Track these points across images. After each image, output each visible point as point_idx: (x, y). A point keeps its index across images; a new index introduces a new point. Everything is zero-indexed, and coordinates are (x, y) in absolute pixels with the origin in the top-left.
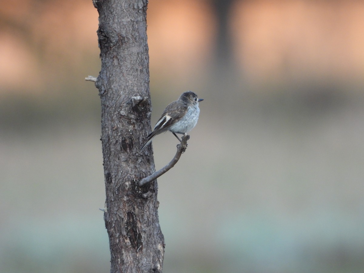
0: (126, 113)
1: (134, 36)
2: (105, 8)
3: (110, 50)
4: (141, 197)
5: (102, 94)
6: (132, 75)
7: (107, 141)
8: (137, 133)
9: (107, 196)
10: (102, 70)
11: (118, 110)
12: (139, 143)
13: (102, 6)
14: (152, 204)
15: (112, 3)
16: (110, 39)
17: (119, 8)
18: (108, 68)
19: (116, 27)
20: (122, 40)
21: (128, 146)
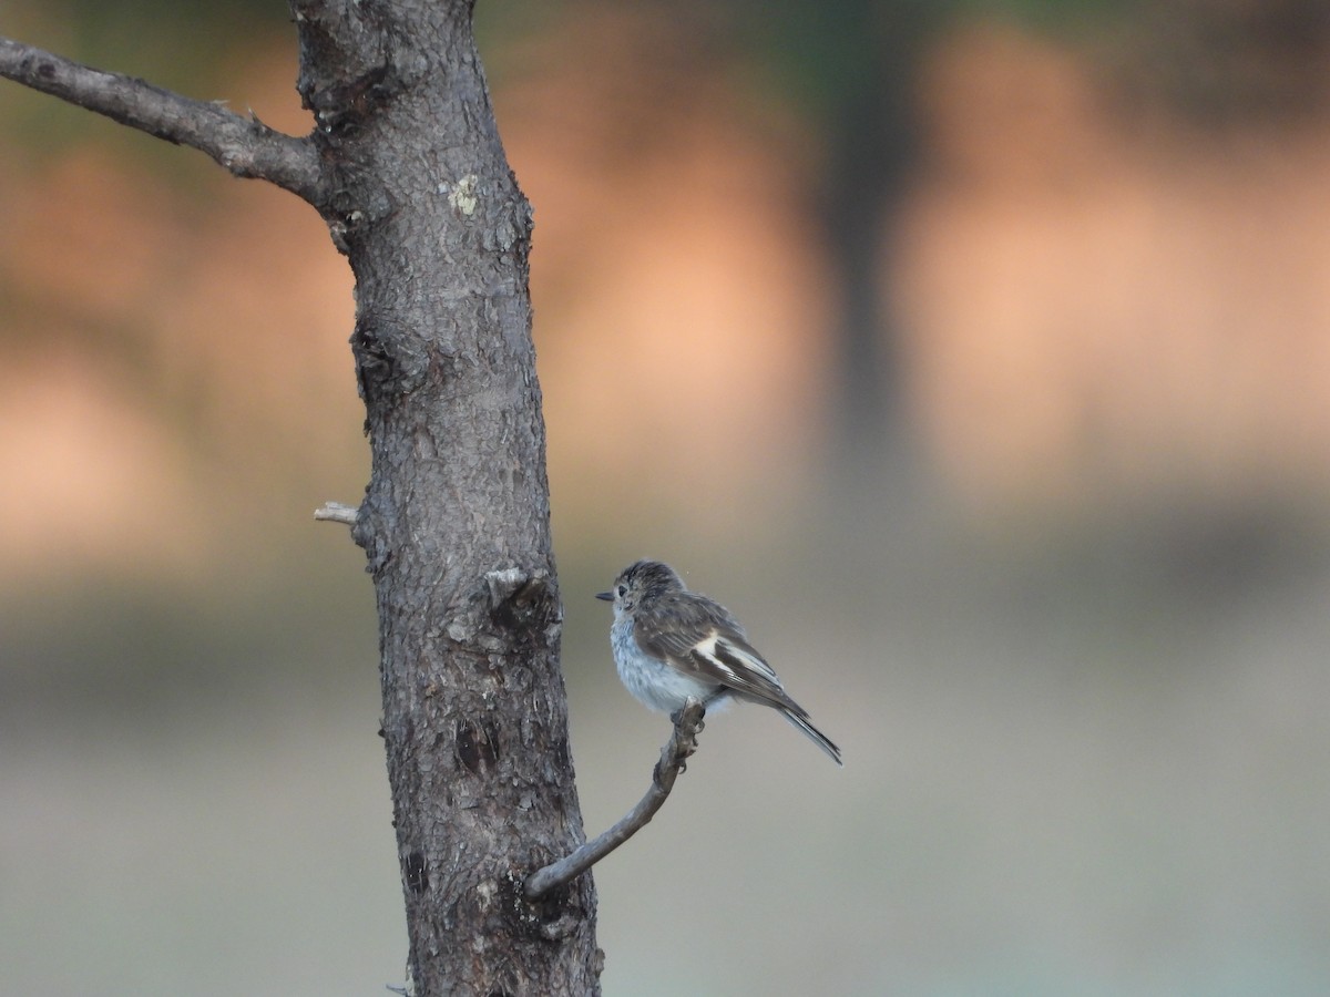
0: (468, 632)
1: (488, 352)
2: (377, 252)
3: (402, 403)
4: (535, 935)
5: (379, 566)
6: (483, 493)
7: (403, 739)
8: (513, 702)
9: (414, 938)
10: (374, 479)
11: (440, 621)
12: (522, 741)
13: (364, 247)
14: (578, 959)
15: (402, 235)
16: (400, 365)
17: (427, 251)
18: (396, 470)
19: (421, 322)
20: (442, 367)
21: (480, 752)
